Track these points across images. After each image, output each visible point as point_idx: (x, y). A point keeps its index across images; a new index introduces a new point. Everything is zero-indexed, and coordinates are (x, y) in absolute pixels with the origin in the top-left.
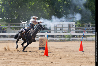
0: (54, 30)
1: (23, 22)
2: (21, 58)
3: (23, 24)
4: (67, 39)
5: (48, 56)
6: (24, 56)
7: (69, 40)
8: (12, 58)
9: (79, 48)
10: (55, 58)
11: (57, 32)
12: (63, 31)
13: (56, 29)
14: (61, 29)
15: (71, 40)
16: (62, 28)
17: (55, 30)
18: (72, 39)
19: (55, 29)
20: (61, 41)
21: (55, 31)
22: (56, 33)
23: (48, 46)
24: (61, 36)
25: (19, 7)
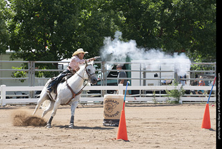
0: (140, 79)
1: (65, 60)
2: (61, 145)
3: (65, 64)
4: (173, 99)
5: (126, 140)
6: (69, 140)
7: (177, 103)
8: (40, 144)
9: (202, 120)
10: (144, 144)
11: (147, 82)
12: (162, 81)
13: (144, 76)
14: (156, 76)
15: (181, 102)
16: (158, 74)
17: (142, 77)
18: (182, 99)
19: (142, 75)
20: (156, 104)
21: (142, 81)
22: (144, 85)
23: (127, 117)
24: (157, 92)
25: (56, 22)
